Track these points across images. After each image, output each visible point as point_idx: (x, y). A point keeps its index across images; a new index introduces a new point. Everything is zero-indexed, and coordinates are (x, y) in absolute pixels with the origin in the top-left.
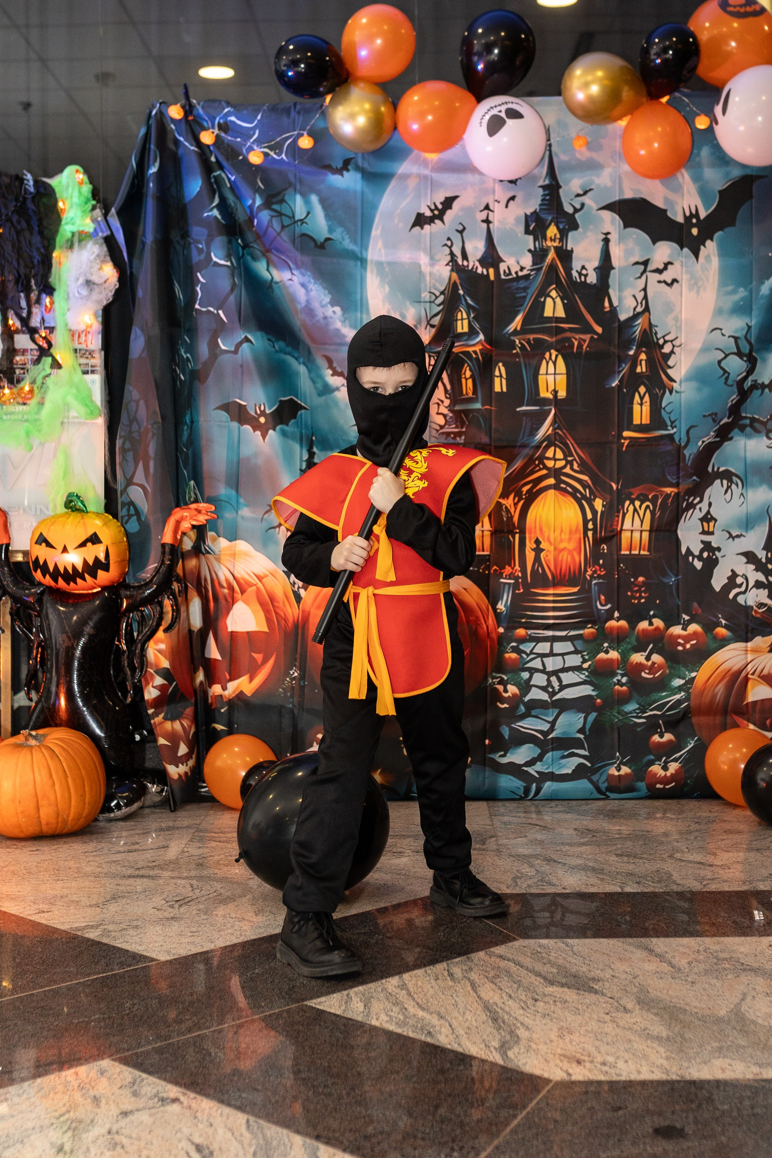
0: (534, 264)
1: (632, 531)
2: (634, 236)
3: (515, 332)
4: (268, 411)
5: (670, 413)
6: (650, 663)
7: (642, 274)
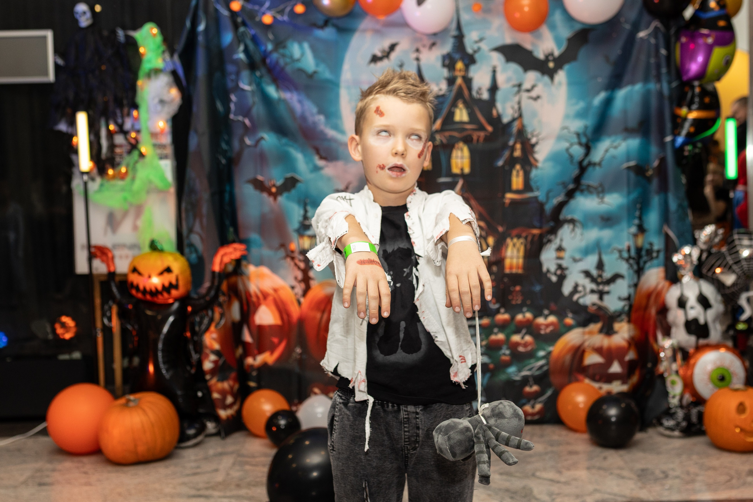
0: (448, 87)
1: (512, 258)
2: (513, 68)
3: (437, 131)
4: (278, 184)
5: (535, 182)
6: (523, 342)
7: (517, 93)
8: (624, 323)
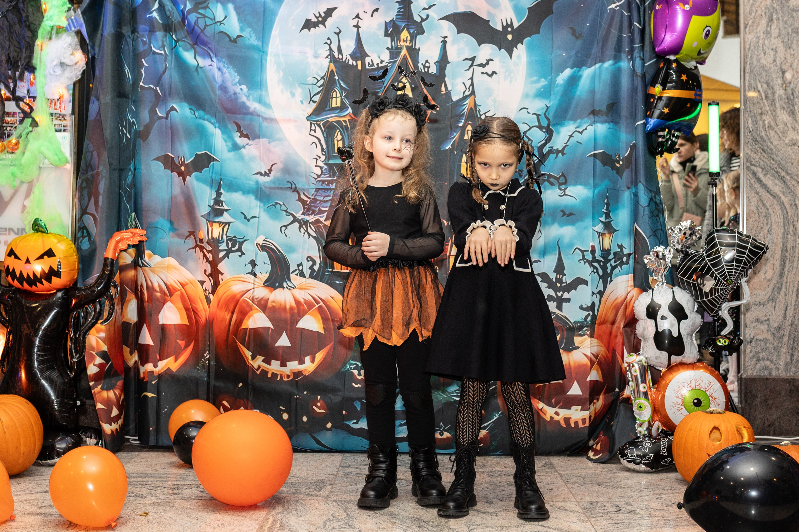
0: (391, 58)
2: (465, 40)
4: (187, 162)
7: (470, 67)
8: (586, 336)
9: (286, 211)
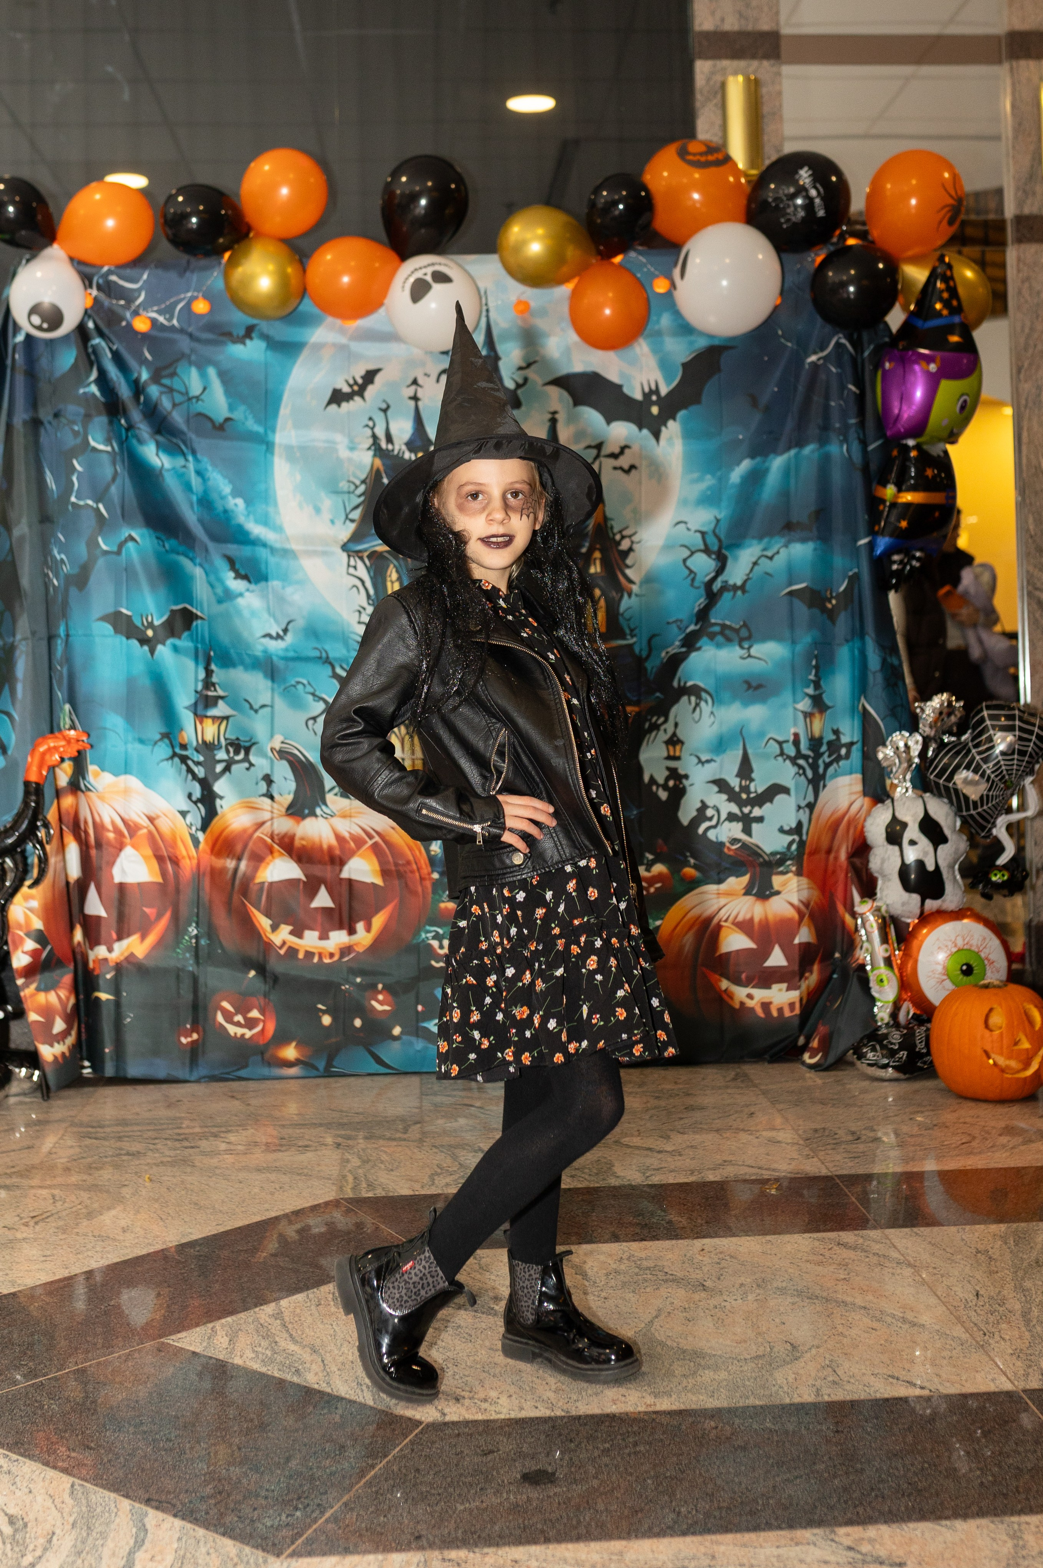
2: (586, 415)
4: (157, 623)
5: (629, 620)
8: (790, 875)
9: (313, 694)
